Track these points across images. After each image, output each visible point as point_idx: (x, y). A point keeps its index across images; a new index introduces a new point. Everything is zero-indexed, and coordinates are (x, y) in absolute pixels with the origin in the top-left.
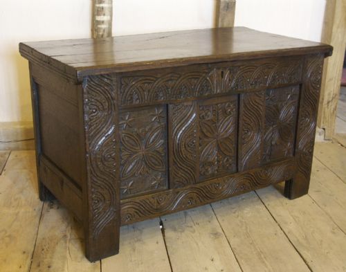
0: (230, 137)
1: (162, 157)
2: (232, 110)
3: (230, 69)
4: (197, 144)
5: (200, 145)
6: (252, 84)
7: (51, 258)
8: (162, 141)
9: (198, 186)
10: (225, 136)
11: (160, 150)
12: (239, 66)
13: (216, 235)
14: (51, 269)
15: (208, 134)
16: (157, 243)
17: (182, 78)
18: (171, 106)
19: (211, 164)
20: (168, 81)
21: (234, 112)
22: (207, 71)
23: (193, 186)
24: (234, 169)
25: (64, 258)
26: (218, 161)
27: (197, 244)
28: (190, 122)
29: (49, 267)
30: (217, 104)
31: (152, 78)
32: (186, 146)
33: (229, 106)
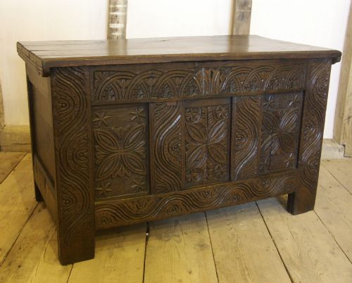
0: (222, 143)
1: (143, 159)
2: (224, 114)
3: (220, 70)
4: (183, 149)
5: (187, 149)
6: (246, 88)
7: (25, 258)
8: (143, 142)
9: (183, 192)
10: (216, 142)
11: (141, 152)
12: (231, 67)
13: (202, 246)
14: (21, 268)
15: (196, 138)
16: (138, 250)
17: (164, 76)
18: (152, 106)
19: (200, 171)
20: (148, 78)
21: (226, 117)
22: (193, 70)
23: (178, 192)
24: (227, 178)
25: (38, 258)
26: (208, 168)
27: (179, 255)
28: (174, 124)
29: (19, 267)
30: (206, 107)
31: (130, 74)
32: (170, 149)
33: (220, 110)
